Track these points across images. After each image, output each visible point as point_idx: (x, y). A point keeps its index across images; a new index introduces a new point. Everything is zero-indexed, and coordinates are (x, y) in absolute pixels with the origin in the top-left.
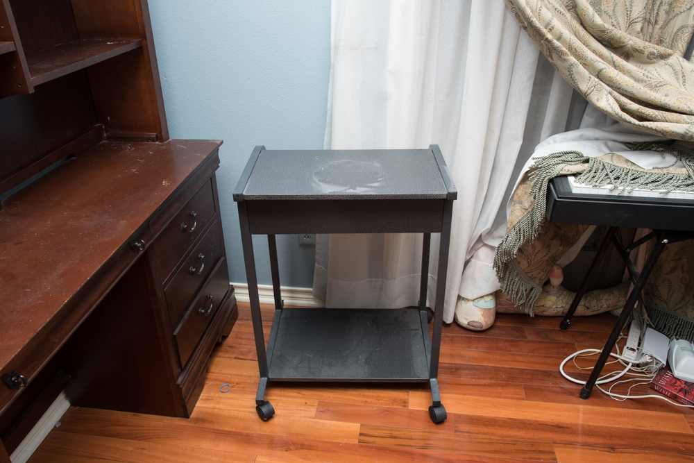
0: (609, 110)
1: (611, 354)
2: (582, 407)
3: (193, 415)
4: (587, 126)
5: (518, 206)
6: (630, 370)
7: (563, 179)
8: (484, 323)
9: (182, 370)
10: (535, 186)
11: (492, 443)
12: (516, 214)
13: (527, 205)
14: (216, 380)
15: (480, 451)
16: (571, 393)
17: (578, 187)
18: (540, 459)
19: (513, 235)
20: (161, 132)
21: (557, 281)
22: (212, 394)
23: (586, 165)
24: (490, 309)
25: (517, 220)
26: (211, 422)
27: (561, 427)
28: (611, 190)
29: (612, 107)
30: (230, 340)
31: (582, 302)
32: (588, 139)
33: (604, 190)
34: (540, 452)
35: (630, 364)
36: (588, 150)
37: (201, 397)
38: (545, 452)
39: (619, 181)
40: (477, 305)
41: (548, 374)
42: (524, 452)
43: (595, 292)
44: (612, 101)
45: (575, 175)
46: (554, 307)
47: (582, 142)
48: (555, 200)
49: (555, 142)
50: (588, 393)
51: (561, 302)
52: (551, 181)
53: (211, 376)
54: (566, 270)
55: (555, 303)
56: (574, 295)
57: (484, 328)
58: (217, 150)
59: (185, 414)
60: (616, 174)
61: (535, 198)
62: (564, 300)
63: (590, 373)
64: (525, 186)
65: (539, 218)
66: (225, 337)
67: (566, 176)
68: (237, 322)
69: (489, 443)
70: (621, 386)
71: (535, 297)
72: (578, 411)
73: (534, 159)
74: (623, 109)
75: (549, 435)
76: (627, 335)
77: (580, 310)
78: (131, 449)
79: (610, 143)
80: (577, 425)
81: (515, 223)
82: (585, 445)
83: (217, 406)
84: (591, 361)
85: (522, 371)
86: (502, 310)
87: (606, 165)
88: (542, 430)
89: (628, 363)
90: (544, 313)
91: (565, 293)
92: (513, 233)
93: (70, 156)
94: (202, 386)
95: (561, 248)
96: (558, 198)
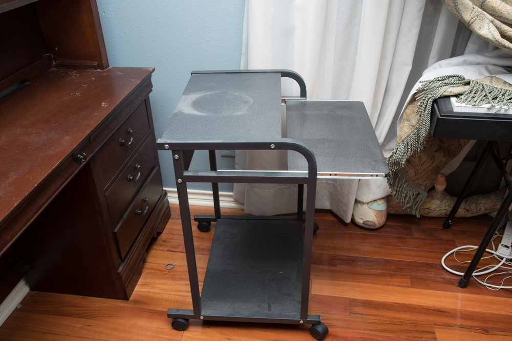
0: (490, 37)
1: (487, 250)
2: (460, 295)
3: (131, 298)
4: (471, 53)
5: (406, 124)
6: (504, 265)
7: (446, 99)
8: (377, 223)
9: (123, 261)
10: (421, 106)
11: (381, 324)
12: (405, 130)
13: (414, 122)
14: (152, 269)
15: (370, 330)
16: (450, 282)
17: (459, 107)
18: (422, 338)
19: (401, 148)
20: (102, 61)
21: (441, 187)
22: (148, 281)
23: (467, 87)
24: (382, 211)
25: (406, 135)
26: (146, 303)
27: (441, 311)
28: (489, 109)
29: (492, 35)
30: (163, 236)
31: (463, 206)
32: (470, 64)
33: (483, 108)
34: (422, 332)
35: (504, 259)
36: (469, 74)
37: (138, 283)
38: (426, 332)
39: (497, 101)
40: (371, 207)
41: (431, 266)
42: (409, 331)
43: (475, 197)
44: (493, 29)
45: (457, 96)
46: (438, 209)
47: (465, 67)
48: (438, 118)
49: (441, 67)
50: (465, 283)
51: (444, 205)
52: (435, 101)
53: (147, 265)
54: (449, 179)
55: (439, 206)
56: (455, 199)
57: (376, 227)
59: (125, 297)
60: (494, 94)
61: (420, 116)
62: (447, 204)
63: (468, 266)
64: (413, 105)
65: (424, 133)
66: (159, 234)
67: (449, 97)
68: (170, 220)
69: (378, 324)
70: (495, 278)
71: (421, 201)
72: (457, 298)
73: (421, 82)
74: (504, 36)
75: (431, 318)
76: (503, 234)
77: (461, 212)
78: (80, 326)
79: (491, 67)
80: (455, 310)
81: (404, 137)
82: (462, 327)
83: (152, 290)
84: (469, 255)
85: (409, 263)
86: (392, 212)
87: (485, 87)
88: (425, 313)
89: (502, 258)
90: (430, 215)
91: (448, 197)
92: (402, 146)
93: (23, 82)
94: (140, 274)
95: (444, 159)
96: (441, 116)
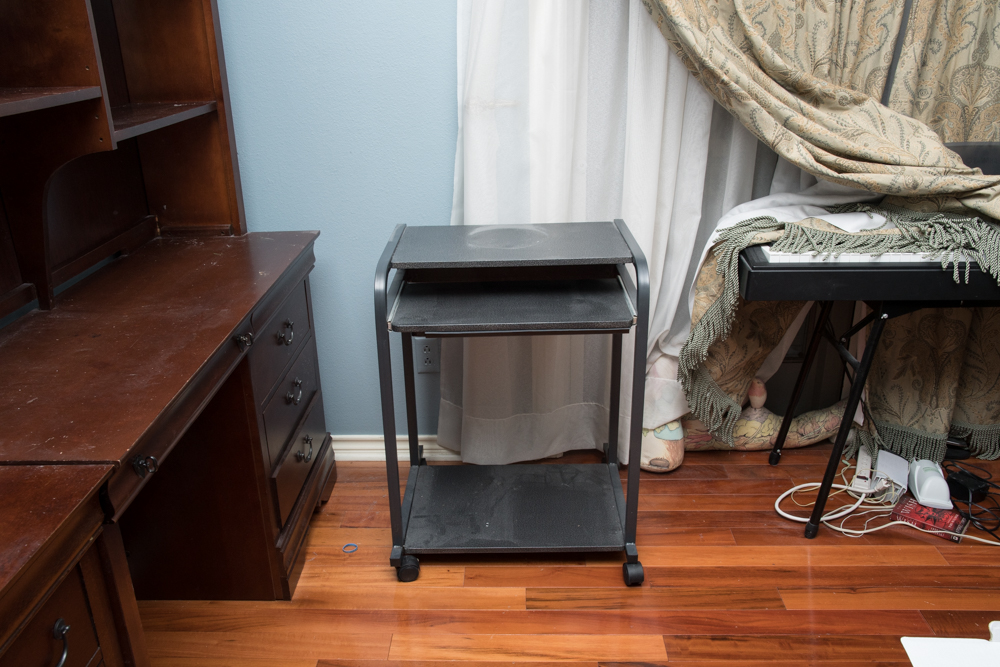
0: (803, 161)
1: (833, 485)
2: (808, 548)
3: (294, 597)
4: (779, 192)
5: (703, 294)
6: (863, 503)
7: (755, 248)
8: (671, 460)
9: (282, 530)
10: (722, 262)
11: (700, 596)
12: (701, 305)
13: (714, 290)
14: (319, 554)
15: (686, 606)
16: (792, 533)
17: (775, 257)
18: (764, 608)
19: (700, 331)
20: (238, 221)
21: (759, 399)
22: (317, 571)
23: (782, 231)
24: (676, 441)
25: (704, 312)
26: (322, 602)
27: (785, 571)
28: (814, 256)
29: (805, 158)
30: (329, 507)
31: (793, 427)
32: (780, 205)
33: (806, 258)
34: (763, 600)
35: (864, 496)
36: (781, 216)
37: (302, 575)
38: (769, 600)
39: (823, 246)
40: (659, 435)
41: (761, 515)
42: (743, 601)
43: (809, 414)
44: (804, 151)
45: (770, 244)
46: (759, 435)
47: (774, 209)
48: (750, 272)
49: (740, 212)
50: (813, 531)
51: (766, 428)
52: (742, 252)
53: (311, 549)
55: (759, 429)
56: (782, 419)
57: (671, 468)
58: (311, 243)
59: (286, 596)
60: (818, 239)
61: (724, 277)
62: (771, 426)
63: (812, 510)
64: (710, 267)
65: (731, 299)
66: (324, 503)
67: (759, 245)
68: (336, 485)
69: (696, 596)
70: (854, 521)
71: (734, 419)
72: (805, 552)
73: (718, 231)
74: (818, 160)
75: (772, 581)
76: (856, 465)
77: (793, 438)
78: (216, 642)
79: (808, 208)
80: (805, 568)
81: (701, 315)
82: (817, 588)
83: (327, 583)
84: (813, 496)
85: (727, 515)
86: (691, 446)
87: (805, 230)
88: (763, 576)
89: (860, 495)
90: (747, 446)
91: (771, 416)
92: (700, 329)
93: (119, 254)
94: (303, 562)
95: (760, 350)
96: (753, 269)
